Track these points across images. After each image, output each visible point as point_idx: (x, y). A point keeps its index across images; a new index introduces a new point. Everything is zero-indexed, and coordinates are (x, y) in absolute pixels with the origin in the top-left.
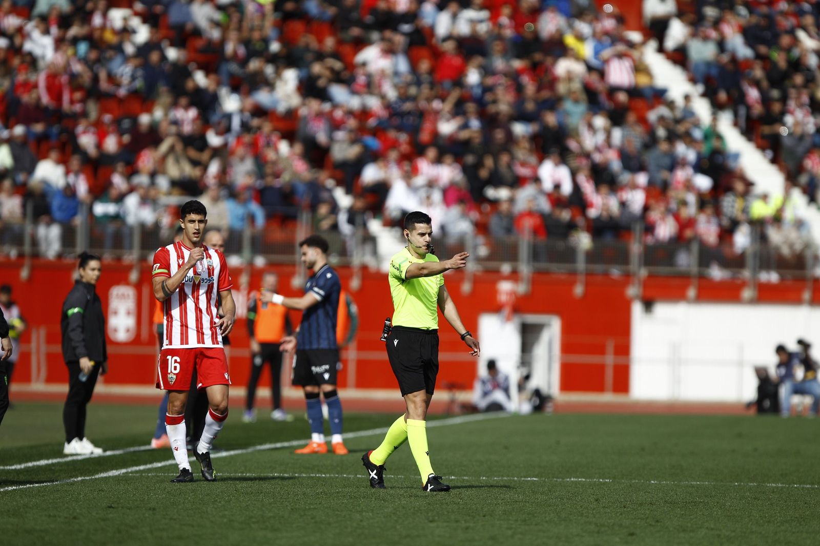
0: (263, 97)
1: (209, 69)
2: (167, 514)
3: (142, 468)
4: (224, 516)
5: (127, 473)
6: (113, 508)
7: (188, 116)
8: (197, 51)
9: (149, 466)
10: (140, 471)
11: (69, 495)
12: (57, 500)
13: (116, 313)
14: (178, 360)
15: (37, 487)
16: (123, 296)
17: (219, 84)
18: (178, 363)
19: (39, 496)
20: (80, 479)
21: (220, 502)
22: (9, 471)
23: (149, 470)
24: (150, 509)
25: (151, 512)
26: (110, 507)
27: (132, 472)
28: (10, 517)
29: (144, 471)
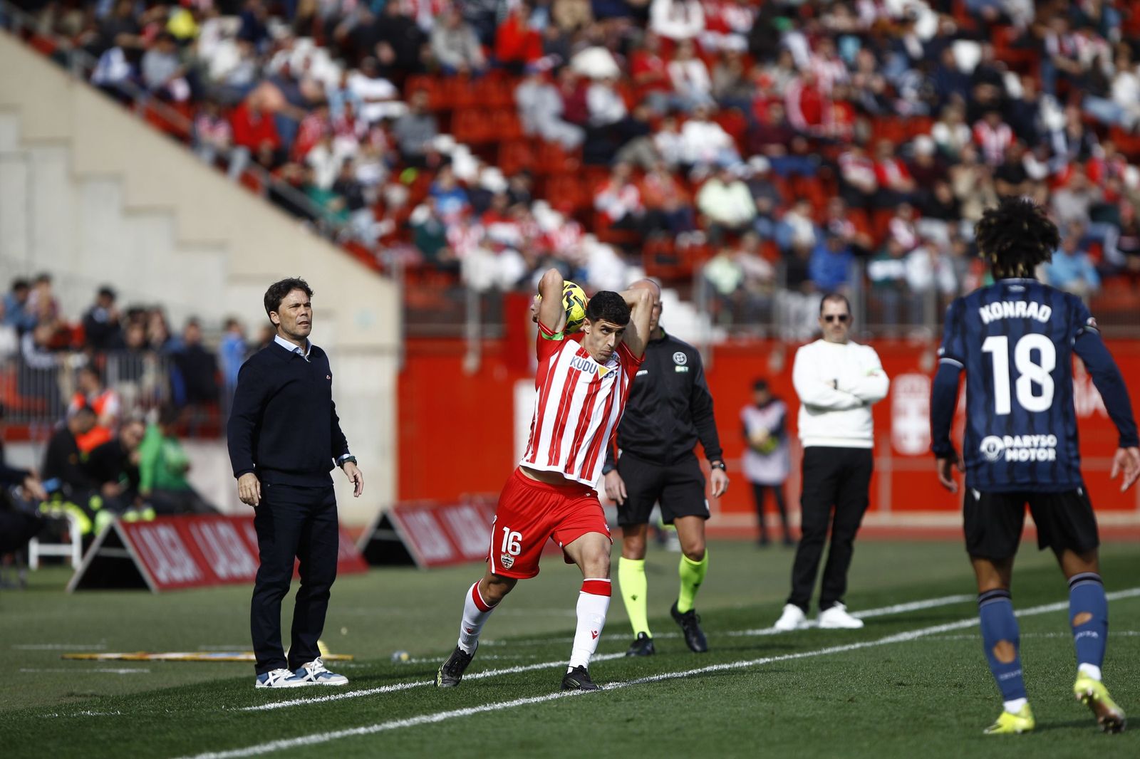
0: (1099, 108)
1: (1023, 70)
2: (980, 693)
3: (944, 628)
4: (1058, 693)
5: (924, 636)
6: (904, 685)
7: (997, 139)
8: (1008, 45)
9: (954, 626)
10: (941, 634)
11: (844, 668)
12: (826, 675)
13: (905, 413)
14: (520, 538)
15: (798, 658)
16: (912, 391)
17: (1039, 90)
18: (518, 542)
19: (802, 670)
20: (858, 645)
21: (1053, 674)
22: (760, 637)
23: (954, 632)
24: (956, 686)
25: (957, 690)
26: (901, 684)
27: (930, 635)
28: (761, 701)
29: (947, 633)
